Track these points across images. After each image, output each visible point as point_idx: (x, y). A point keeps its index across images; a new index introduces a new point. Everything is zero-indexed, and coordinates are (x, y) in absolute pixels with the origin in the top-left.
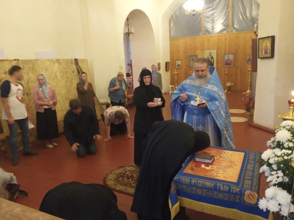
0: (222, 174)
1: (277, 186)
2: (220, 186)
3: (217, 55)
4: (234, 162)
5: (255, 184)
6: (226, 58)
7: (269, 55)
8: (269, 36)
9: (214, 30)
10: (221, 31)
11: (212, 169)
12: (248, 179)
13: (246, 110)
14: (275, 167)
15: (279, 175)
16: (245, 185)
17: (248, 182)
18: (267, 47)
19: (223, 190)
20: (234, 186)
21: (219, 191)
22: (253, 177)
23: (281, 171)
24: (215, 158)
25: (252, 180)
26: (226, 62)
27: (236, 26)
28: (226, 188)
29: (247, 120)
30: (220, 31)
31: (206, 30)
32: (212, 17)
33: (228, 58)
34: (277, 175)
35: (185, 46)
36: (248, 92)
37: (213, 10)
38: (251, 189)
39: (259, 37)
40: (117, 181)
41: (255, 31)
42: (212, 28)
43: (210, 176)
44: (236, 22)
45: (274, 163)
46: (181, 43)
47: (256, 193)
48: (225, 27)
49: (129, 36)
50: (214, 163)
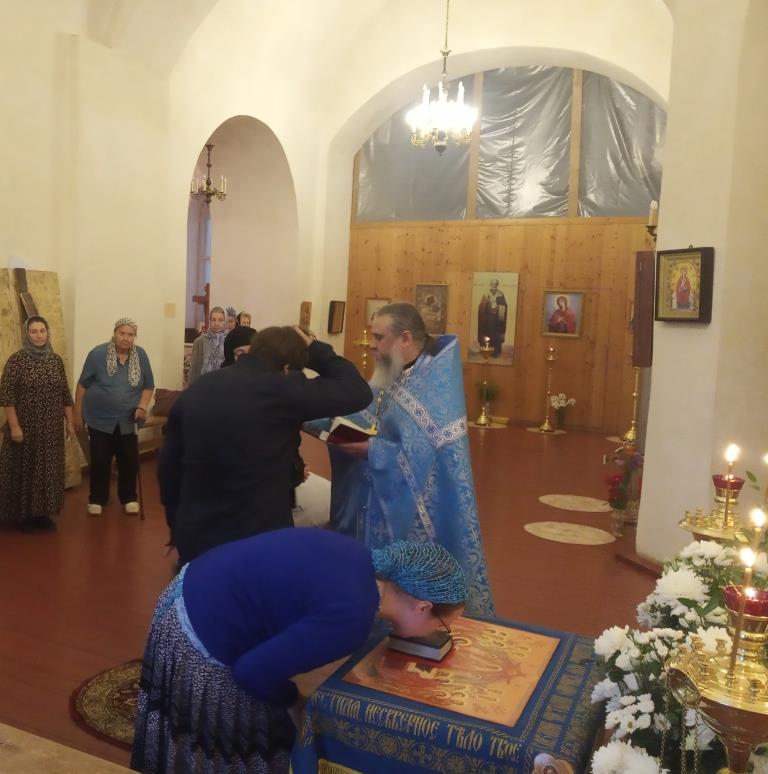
0: (470, 695)
1: (630, 741)
2: (455, 733)
3: (521, 292)
4: (519, 664)
5: (574, 738)
6: (553, 304)
7: (692, 312)
8: (695, 246)
9: (513, 204)
10: (539, 210)
11: (440, 678)
12: (554, 722)
13: (611, 501)
14: (631, 681)
15: (640, 707)
16: (538, 738)
17: (549, 730)
18: (687, 283)
19: (465, 747)
20: (501, 737)
21: (453, 747)
22: (570, 715)
23: (648, 696)
24: (457, 648)
25: (565, 726)
26: (552, 319)
27: (591, 197)
28: (475, 740)
29: (614, 539)
30: (534, 208)
31: (483, 203)
32: (510, 160)
33: (561, 308)
34: (634, 709)
35: (406, 253)
36: (630, 435)
37: (513, 134)
38: (556, 752)
39: (661, 246)
40: (118, 707)
41: (650, 225)
42: (506, 195)
43: (428, 699)
44: (593, 182)
45: (630, 668)
46: (393, 239)
47: (570, 763)
48: (555, 197)
49: (208, 202)
50: (451, 662)
